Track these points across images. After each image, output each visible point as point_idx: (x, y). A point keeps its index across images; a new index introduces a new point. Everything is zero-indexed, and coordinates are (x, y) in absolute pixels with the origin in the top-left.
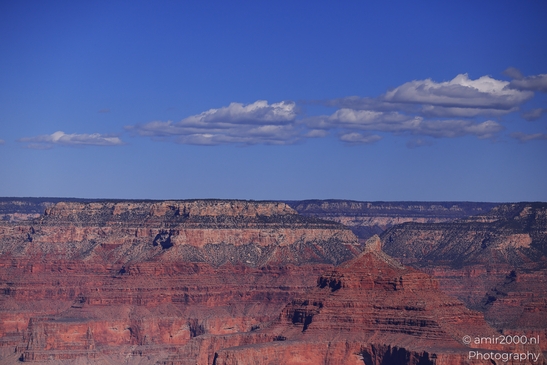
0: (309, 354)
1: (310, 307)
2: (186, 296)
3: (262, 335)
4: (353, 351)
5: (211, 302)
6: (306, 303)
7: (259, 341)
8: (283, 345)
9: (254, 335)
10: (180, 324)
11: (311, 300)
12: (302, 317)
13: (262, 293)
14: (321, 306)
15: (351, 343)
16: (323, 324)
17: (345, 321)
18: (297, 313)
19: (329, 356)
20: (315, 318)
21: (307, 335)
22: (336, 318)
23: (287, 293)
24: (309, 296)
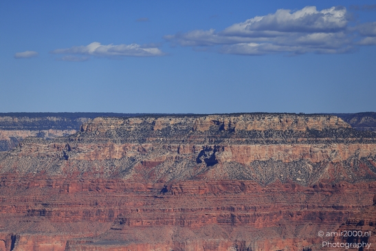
1: (365, 227)
2: (233, 216)
5: (259, 223)
6: (361, 223)
10: (227, 247)
11: (367, 220)
13: (314, 213)
23: (341, 213)
24: (364, 215)
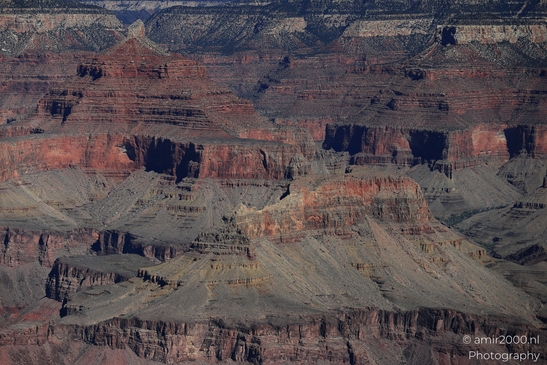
0: (69, 147)
1: (69, 97)
3: (18, 127)
4: (115, 144)
6: (64, 93)
7: (15, 134)
8: (41, 138)
9: (9, 127)
11: (70, 90)
12: (61, 108)
13: (19, 83)
14: (81, 96)
15: (113, 134)
16: (82, 116)
17: (107, 112)
18: (55, 104)
19: (89, 149)
20: (75, 108)
21: (66, 127)
22: (97, 109)
23: (46, 83)
24: (68, 85)
